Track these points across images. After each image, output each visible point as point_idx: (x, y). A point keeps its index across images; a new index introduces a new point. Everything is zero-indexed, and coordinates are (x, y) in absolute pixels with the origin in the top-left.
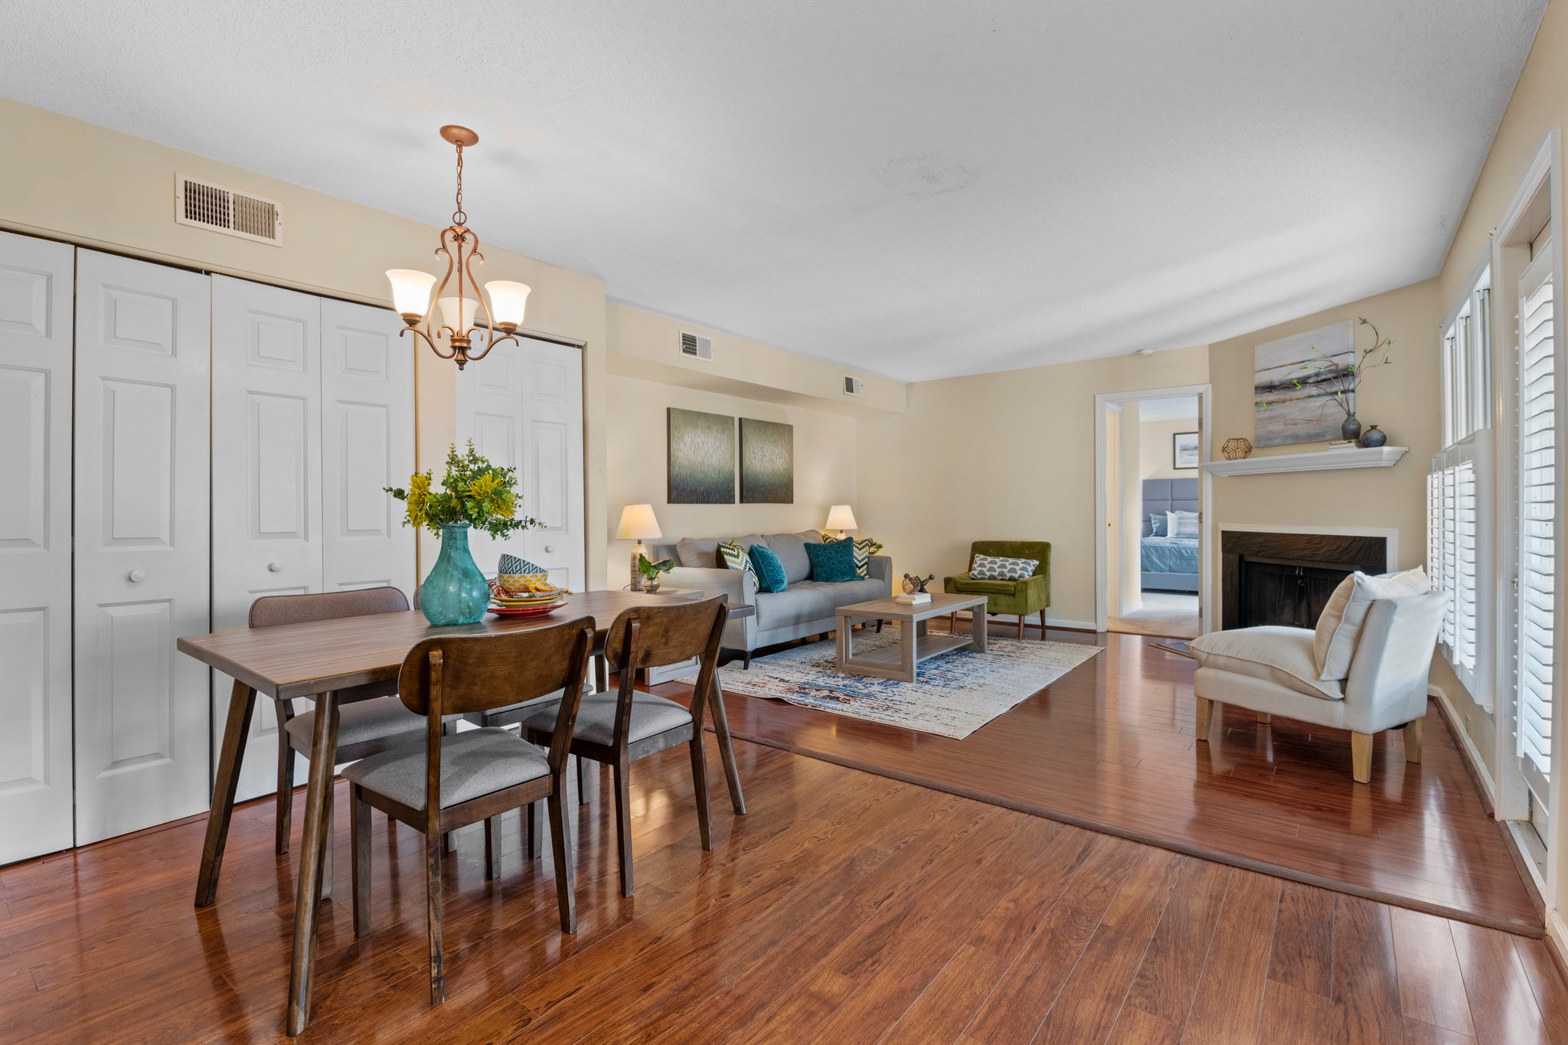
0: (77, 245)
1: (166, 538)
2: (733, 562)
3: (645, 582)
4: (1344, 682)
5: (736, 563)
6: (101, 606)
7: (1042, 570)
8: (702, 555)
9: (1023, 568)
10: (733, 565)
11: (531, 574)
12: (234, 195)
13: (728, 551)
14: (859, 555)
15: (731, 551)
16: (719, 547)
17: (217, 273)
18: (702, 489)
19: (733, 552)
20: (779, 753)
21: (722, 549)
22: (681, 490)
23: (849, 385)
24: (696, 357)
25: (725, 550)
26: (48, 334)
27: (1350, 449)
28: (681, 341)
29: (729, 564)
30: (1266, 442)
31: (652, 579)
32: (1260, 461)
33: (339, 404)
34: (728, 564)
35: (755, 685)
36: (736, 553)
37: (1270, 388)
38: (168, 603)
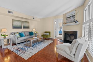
4: (74, 55)
7: (50, 34)
9: (48, 34)
14: (34, 33)
23: (33, 18)
27: (74, 23)
30: (67, 23)
32: (67, 24)
37: (67, 18)
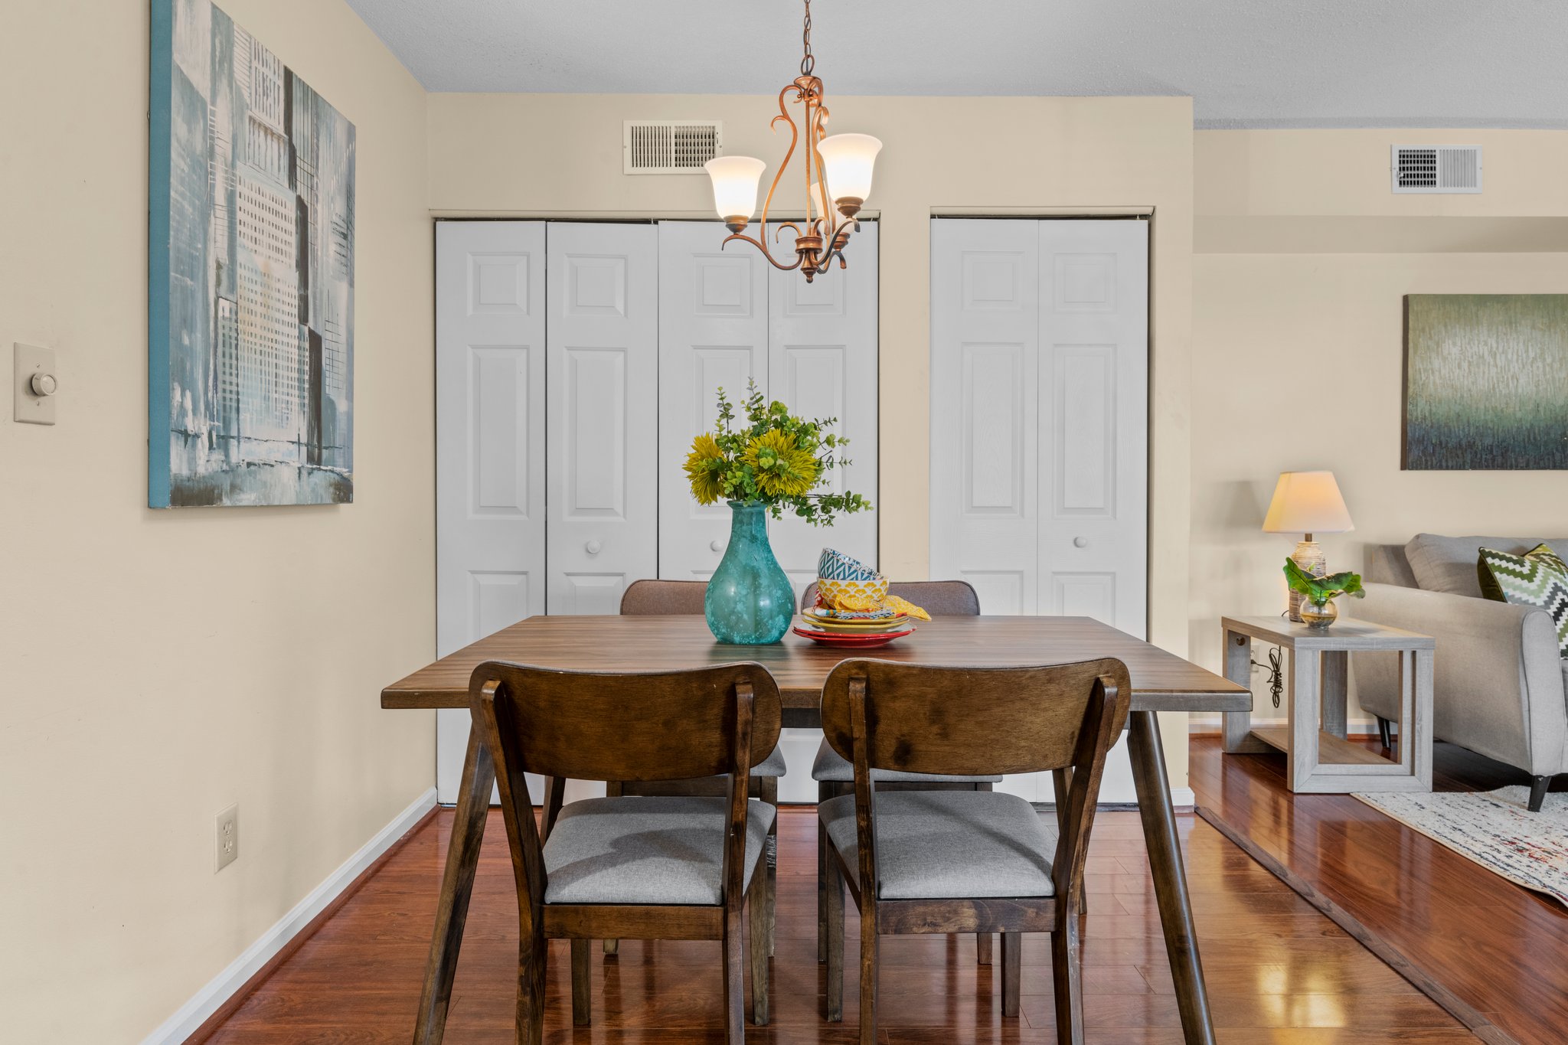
0: (548, 220)
1: (619, 509)
2: (1516, 588)
3: (1305, 609)
5: (1525, 590)
6: (568, 574)
8: (1455, 568)
10: (1518, 594)
11: (846, 582)
12: (676, 127)
13: (1504, 564)
15: (1511, 566)
16: (1483, 555)
17: (664, 220)
18: (1488, 441)
19: (1518, 568)
20: (1442, 1025)
21: (1489, 560)
22: (1434, 446)
24: (1438, 188)
25: (1497, 562)
26: (528, 313)
28: (1396, 165)
29: (1506, 590)
31: (1319, 604)
33: (788, 350)
34: (1504, 590)
35: (1521, 850)
36: (1526, 570)
38: (621, 577)
